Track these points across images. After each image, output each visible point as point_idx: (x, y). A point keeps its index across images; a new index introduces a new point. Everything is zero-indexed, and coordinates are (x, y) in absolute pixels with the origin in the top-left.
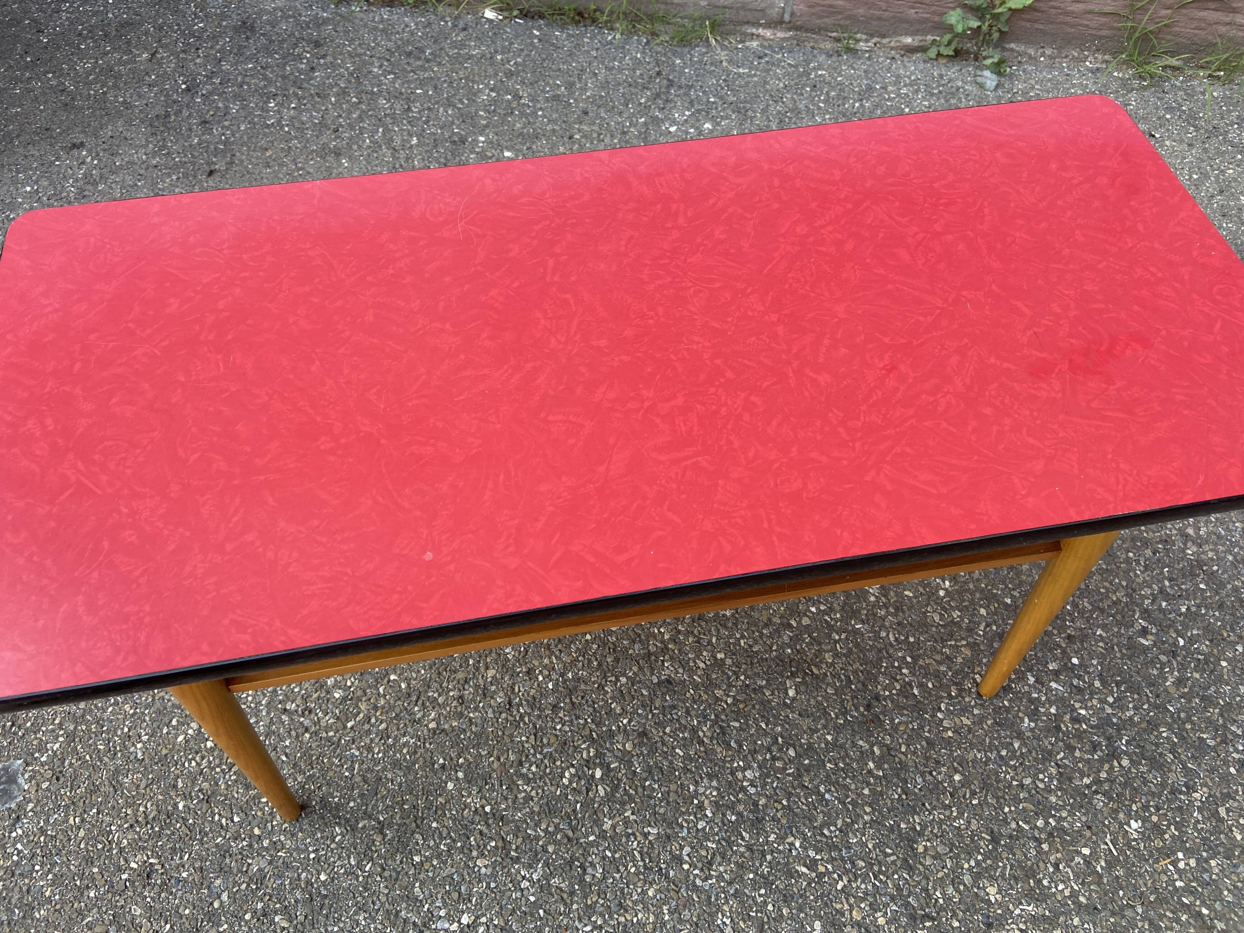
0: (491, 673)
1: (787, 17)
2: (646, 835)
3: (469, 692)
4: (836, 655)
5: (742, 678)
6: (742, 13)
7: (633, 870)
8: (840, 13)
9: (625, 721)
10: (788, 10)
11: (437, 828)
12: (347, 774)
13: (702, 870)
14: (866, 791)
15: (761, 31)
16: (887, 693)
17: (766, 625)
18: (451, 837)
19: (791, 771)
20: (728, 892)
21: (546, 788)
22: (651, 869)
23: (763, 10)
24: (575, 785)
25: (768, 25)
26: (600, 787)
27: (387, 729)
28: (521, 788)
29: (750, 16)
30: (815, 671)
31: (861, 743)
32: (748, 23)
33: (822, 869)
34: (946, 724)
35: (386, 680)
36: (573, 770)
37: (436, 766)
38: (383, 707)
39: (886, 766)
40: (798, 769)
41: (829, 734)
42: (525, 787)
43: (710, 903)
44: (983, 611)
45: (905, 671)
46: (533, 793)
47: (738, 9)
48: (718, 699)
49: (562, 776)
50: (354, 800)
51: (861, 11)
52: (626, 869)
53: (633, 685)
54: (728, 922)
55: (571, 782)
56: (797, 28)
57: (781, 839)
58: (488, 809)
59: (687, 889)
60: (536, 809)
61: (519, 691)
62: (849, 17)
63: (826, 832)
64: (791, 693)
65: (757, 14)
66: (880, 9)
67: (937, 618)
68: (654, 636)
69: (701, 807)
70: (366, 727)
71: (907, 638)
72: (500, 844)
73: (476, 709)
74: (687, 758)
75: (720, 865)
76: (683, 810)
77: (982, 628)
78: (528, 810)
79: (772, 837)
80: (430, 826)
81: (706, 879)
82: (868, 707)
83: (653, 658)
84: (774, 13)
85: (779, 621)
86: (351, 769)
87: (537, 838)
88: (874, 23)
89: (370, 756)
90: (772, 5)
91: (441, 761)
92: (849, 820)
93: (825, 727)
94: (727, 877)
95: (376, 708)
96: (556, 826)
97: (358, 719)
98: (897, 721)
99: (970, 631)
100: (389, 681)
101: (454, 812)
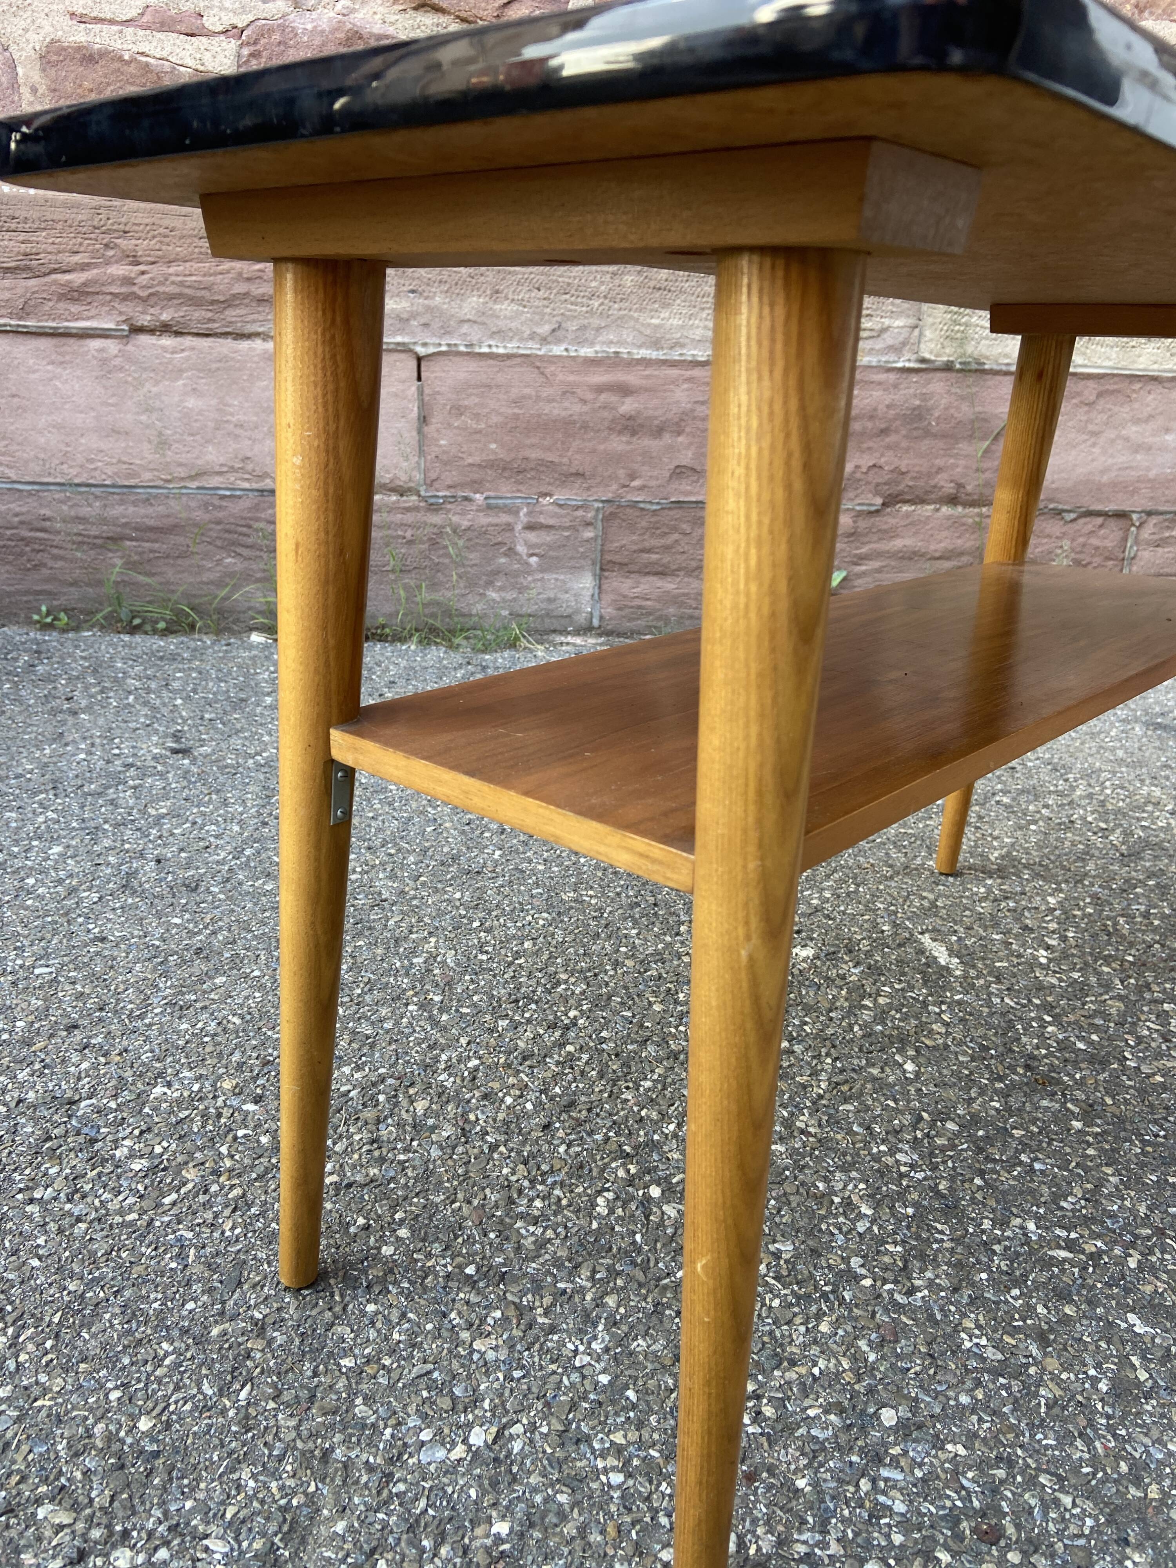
0: (420, 1106)
1: (596, 622)
2: (777, 1255)
3: (387, 1131)
4: (947, 1025)
5: (829, 1060)
6: (547, 620)
7: (776, 1303)
8: (650, 614)
9: (672, 1127)
10: (596, 614)
11: (377, 1313)
12: (173, 1265)
13: (896, 1282)
14: (1091, 1152)
15: (570, 639)
16: (1044, 1052)
17: (831, 1011)
18: (409, 1321)
19: (965, 1146)
20: (959, 1302)
21: (569, 1225)
22: (808, 1296)
23: (569, 616)
24: (620, 1212)
25: (577, 632)
26: (665, 1208)
27: (244, 1195)
28: (523, 1231)
29: (556, 625)
30: (928, 1042)
31: (1045, 1103)
32: (554, 631)
33: (1090, 1248)
34: (1145, 1069)
35: (230, 1136)
36: (610, 1195)
37: (352, 1230)
38: (231, 1170)
39: (1099, 1121)
40: (974, 1143)
41: (992, 1100)
42: (532, 1229)
43: (937, 1323)
44: (1106, 969)
45: (1050, 1029)
46: (549, 1234)
47: (542, 617)
48: (804, 1087)
49: (594, 1205)
50: (195, 1300)
51: (671, 610)
52: (763, 1305)
53: (664, 1088)
54: (983, 1341)
55: (612, 1211)
56: (609, 633)
57: (1004, 1224)
58: (470, 1270)
59: (886, 1311)
60: (563, 1253)
61: (478, 1119)
62: (659, 618)
63: (1063, 1204)
64: (909, 1067)
65: (563, 621)
66: (690, 607)
67: (1054, 981)
68: (674, 1036)
69: (848, 1203)
70: (202, 1198)
71: (1030, 1001)
72: (512, 1312)
73: (406, 1150)
74: (792, 1153)
75: (922, 1270)
76: (823, 1212)
77: (1117, 982)
78: (547, 1257)
79: (987, 1224)
80: (363, 1313)
81: (910, 1292)
82: (1027, 1067)
83: (682, 1057)
84: (581, 619)
85: (846, 1004)
86: (181, 1256)
87: (582, 1291)
88: (687, 622)
89: (216, 1235)
90: (578, 611)
91: (361, 1221)
92: (1089, 1186)
93: (980, 1094)
94: (943, 1282)
95: (217, 1173)
96: (610, 1269)
97: (183, 1191)
98: (1078, 1076)
99: (1107, 986)
100: (235, 1138)
101: (406, 1285)
